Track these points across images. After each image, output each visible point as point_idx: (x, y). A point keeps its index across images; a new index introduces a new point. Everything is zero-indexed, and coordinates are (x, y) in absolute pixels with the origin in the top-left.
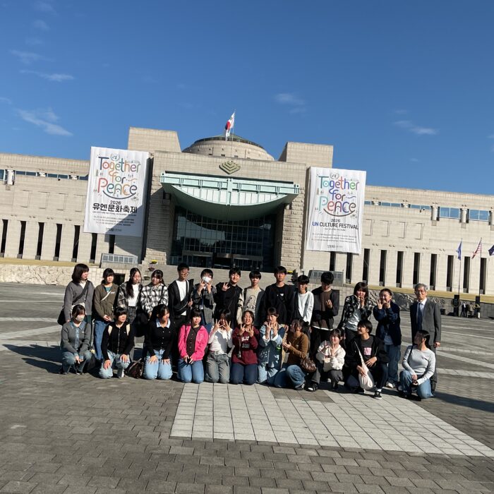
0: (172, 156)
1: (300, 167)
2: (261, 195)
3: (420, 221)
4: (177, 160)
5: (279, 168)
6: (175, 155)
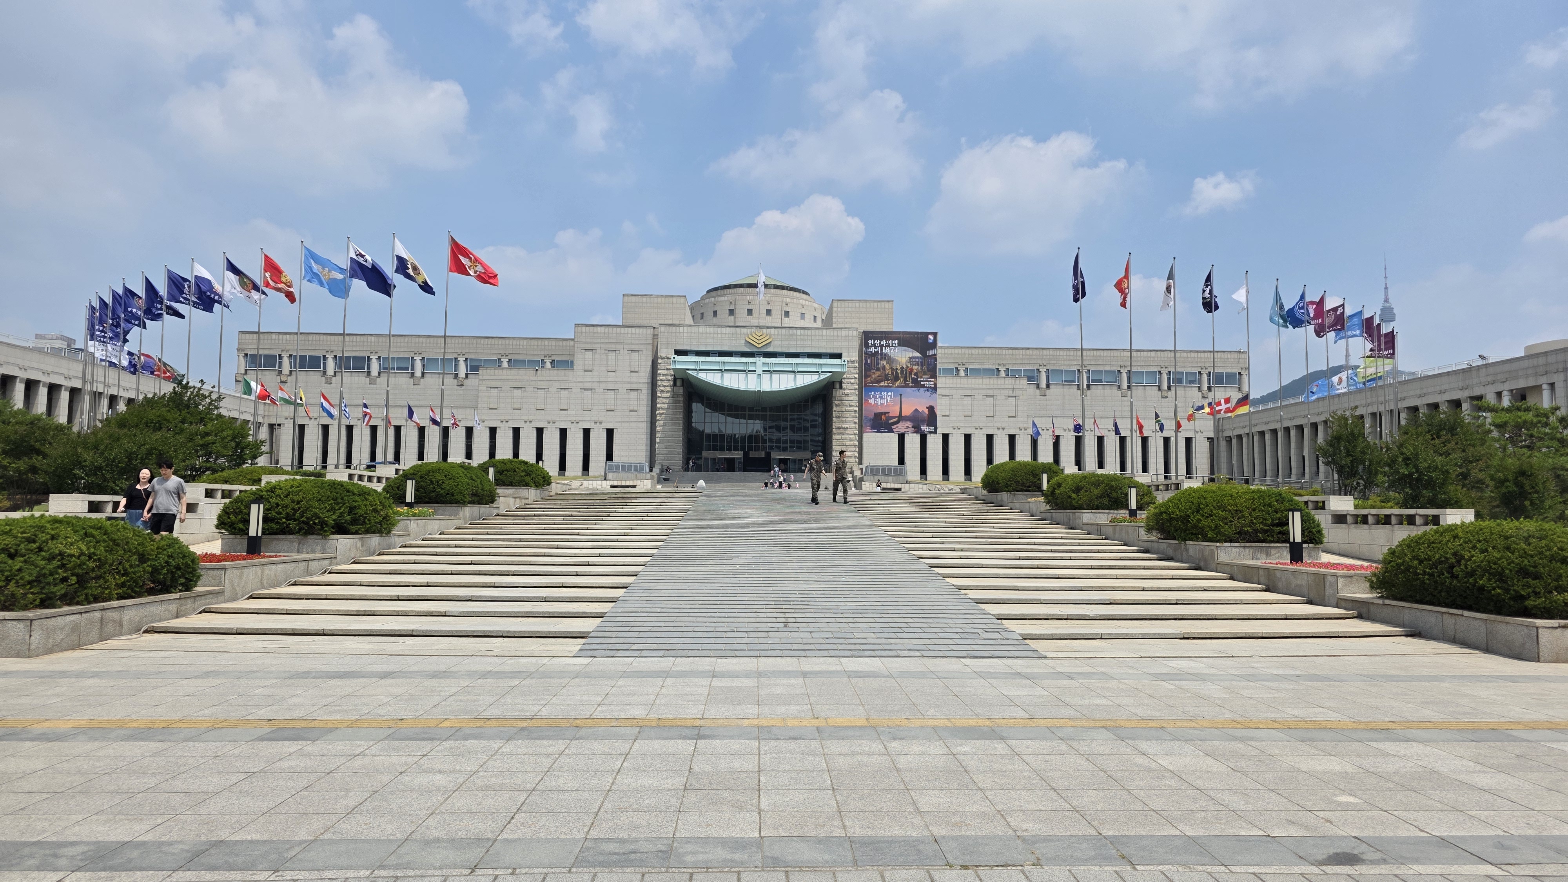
0: (681, 328)
1: (851, 332)
2: (799, 376)
3: (1014, 393)
4: (689, 335)
5: (822, 336)
6: (685, 328)
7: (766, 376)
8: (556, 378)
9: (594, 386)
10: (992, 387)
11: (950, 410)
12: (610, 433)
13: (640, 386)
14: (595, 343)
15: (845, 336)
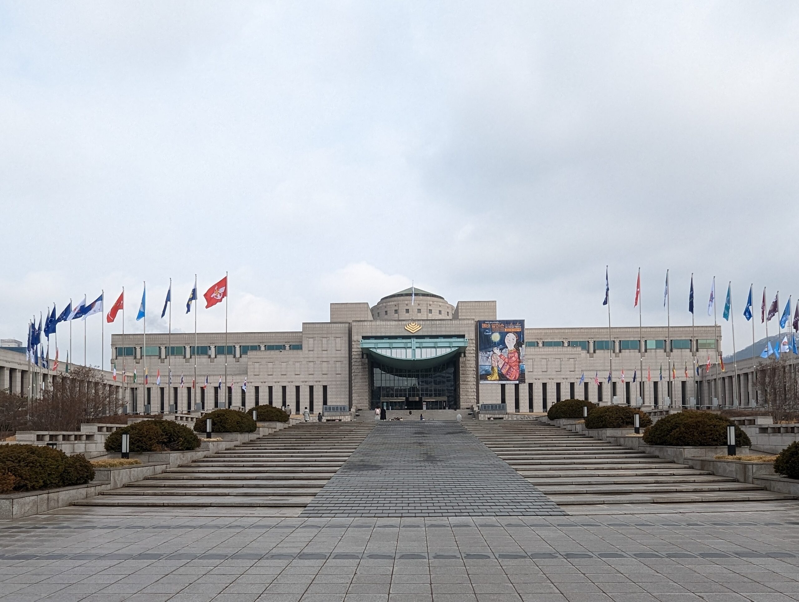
0: (366, 323)
1: (470, 322)
3: (573, 356)
4: (370, 326)
5: (453, 324)
6: (368, 323)
7: (418, 351)
8: (292, 356)
9: (315, 359)
10: (559, 353)
11: (533, 368)
12: (325, 388)
13: (343, 359)
14: (315, 334)
15: (467, 324)
